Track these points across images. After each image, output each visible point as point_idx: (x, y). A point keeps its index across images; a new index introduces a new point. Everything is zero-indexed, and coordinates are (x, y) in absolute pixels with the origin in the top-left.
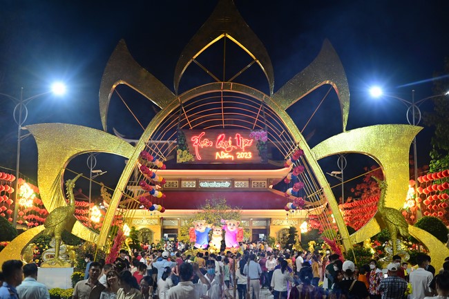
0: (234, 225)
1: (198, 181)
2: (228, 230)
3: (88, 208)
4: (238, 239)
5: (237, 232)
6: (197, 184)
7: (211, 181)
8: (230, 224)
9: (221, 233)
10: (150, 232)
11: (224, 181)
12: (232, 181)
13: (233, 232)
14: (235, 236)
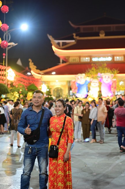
0: (109, 77)
1: (91, 57)
2: (104, 82)
3: (5, 70)
4: (112, 89)
5: (111, 84)
6: (91, 59)
7: (99, 57)
8: (106, 77)
9: (97, 84)
10: (61, 90)
11: (108, 56)
12: (113, 57)
13: (108, 83)
14: (110, 87)
